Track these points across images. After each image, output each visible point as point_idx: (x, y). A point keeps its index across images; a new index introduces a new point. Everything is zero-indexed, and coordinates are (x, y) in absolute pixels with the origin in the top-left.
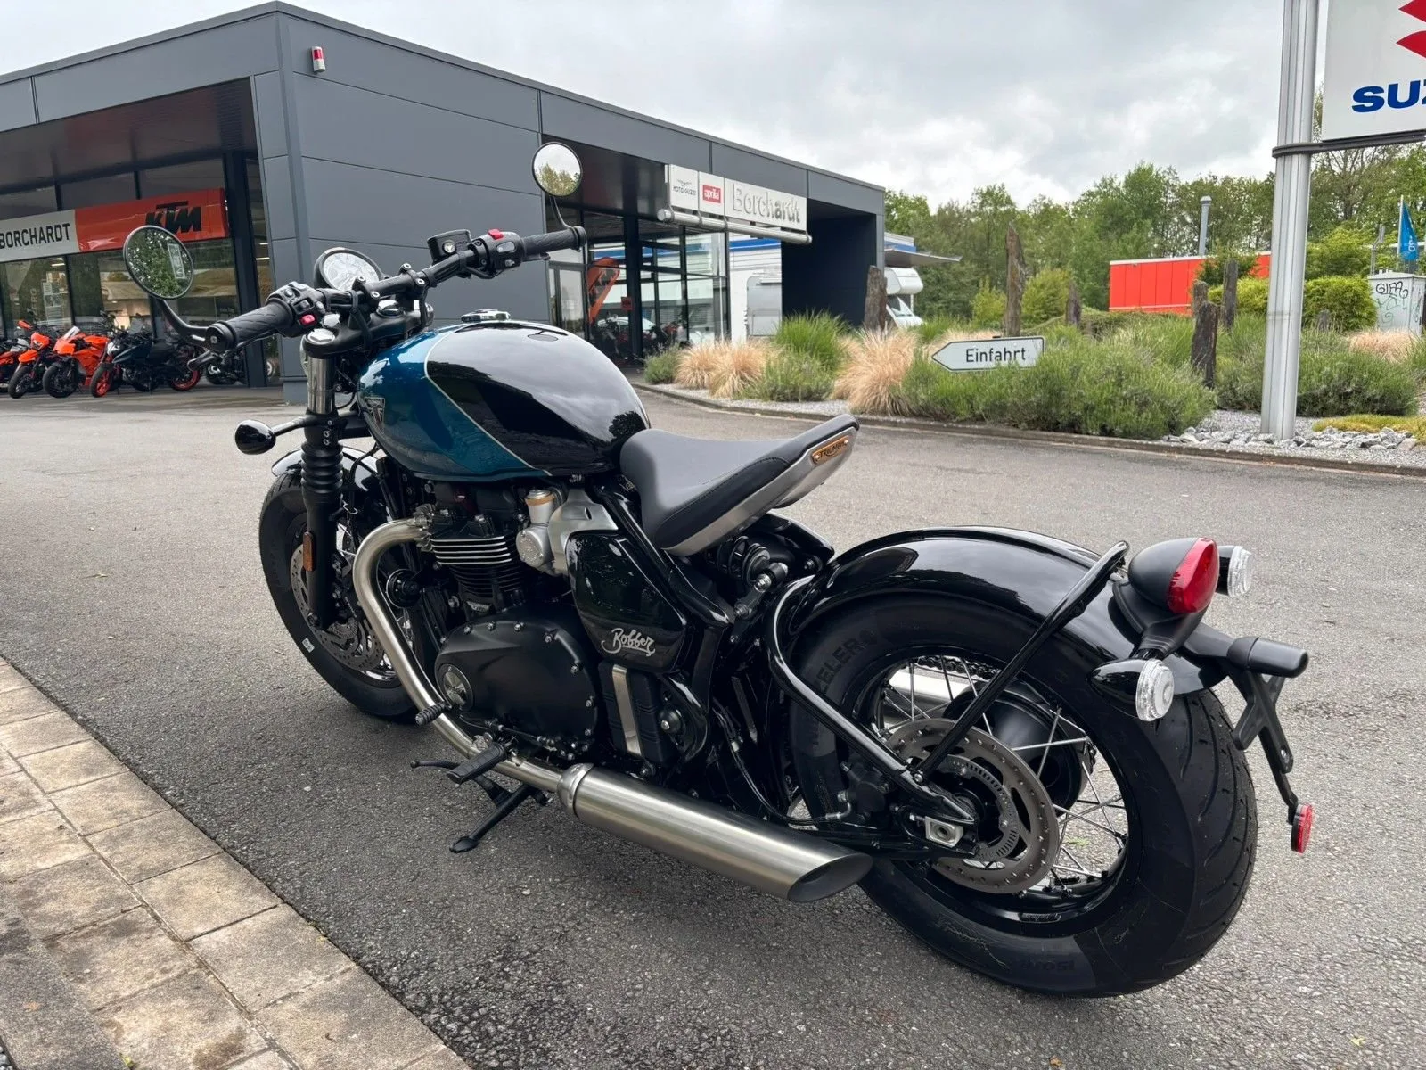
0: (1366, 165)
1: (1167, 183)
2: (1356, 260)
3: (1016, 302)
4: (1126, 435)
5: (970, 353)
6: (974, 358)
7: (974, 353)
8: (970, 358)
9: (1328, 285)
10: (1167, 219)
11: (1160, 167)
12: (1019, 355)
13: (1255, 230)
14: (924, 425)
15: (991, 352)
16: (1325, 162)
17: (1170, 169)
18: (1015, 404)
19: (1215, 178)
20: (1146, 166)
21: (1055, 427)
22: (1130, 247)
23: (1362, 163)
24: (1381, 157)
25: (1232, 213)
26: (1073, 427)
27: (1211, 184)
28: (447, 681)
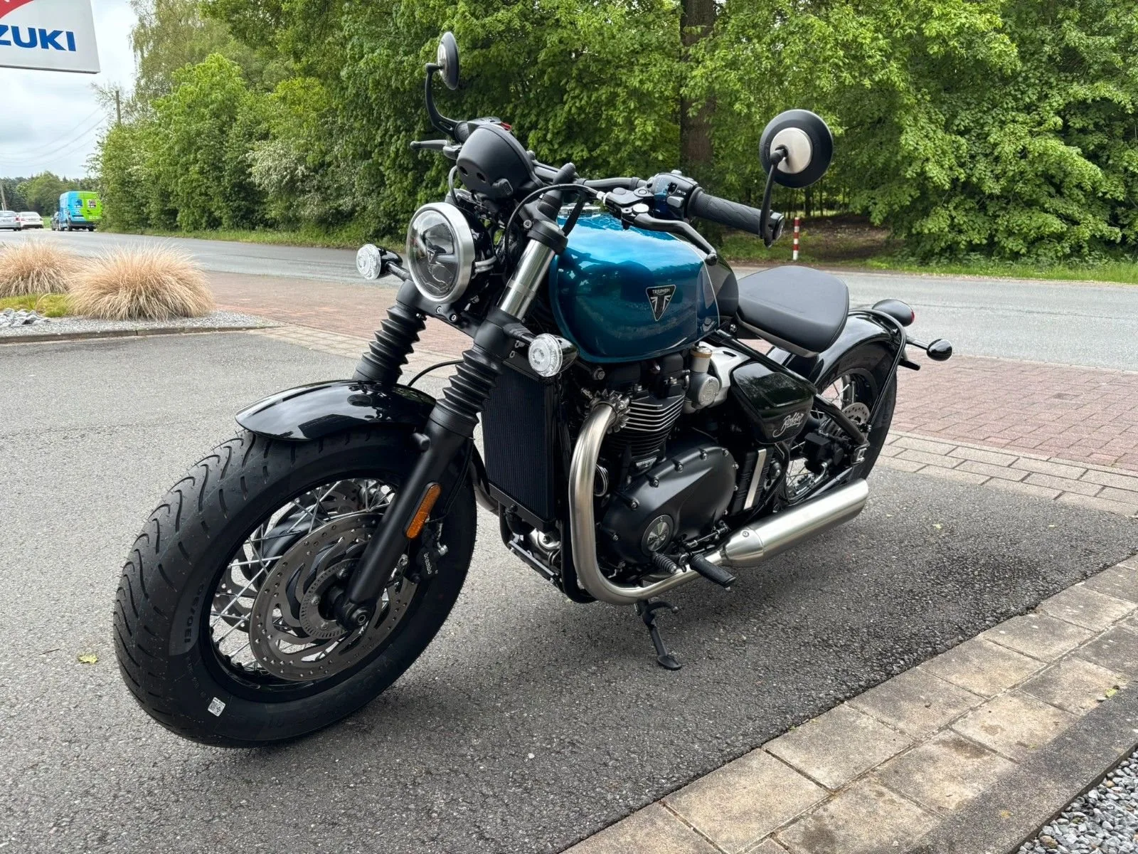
28: (652, 534)
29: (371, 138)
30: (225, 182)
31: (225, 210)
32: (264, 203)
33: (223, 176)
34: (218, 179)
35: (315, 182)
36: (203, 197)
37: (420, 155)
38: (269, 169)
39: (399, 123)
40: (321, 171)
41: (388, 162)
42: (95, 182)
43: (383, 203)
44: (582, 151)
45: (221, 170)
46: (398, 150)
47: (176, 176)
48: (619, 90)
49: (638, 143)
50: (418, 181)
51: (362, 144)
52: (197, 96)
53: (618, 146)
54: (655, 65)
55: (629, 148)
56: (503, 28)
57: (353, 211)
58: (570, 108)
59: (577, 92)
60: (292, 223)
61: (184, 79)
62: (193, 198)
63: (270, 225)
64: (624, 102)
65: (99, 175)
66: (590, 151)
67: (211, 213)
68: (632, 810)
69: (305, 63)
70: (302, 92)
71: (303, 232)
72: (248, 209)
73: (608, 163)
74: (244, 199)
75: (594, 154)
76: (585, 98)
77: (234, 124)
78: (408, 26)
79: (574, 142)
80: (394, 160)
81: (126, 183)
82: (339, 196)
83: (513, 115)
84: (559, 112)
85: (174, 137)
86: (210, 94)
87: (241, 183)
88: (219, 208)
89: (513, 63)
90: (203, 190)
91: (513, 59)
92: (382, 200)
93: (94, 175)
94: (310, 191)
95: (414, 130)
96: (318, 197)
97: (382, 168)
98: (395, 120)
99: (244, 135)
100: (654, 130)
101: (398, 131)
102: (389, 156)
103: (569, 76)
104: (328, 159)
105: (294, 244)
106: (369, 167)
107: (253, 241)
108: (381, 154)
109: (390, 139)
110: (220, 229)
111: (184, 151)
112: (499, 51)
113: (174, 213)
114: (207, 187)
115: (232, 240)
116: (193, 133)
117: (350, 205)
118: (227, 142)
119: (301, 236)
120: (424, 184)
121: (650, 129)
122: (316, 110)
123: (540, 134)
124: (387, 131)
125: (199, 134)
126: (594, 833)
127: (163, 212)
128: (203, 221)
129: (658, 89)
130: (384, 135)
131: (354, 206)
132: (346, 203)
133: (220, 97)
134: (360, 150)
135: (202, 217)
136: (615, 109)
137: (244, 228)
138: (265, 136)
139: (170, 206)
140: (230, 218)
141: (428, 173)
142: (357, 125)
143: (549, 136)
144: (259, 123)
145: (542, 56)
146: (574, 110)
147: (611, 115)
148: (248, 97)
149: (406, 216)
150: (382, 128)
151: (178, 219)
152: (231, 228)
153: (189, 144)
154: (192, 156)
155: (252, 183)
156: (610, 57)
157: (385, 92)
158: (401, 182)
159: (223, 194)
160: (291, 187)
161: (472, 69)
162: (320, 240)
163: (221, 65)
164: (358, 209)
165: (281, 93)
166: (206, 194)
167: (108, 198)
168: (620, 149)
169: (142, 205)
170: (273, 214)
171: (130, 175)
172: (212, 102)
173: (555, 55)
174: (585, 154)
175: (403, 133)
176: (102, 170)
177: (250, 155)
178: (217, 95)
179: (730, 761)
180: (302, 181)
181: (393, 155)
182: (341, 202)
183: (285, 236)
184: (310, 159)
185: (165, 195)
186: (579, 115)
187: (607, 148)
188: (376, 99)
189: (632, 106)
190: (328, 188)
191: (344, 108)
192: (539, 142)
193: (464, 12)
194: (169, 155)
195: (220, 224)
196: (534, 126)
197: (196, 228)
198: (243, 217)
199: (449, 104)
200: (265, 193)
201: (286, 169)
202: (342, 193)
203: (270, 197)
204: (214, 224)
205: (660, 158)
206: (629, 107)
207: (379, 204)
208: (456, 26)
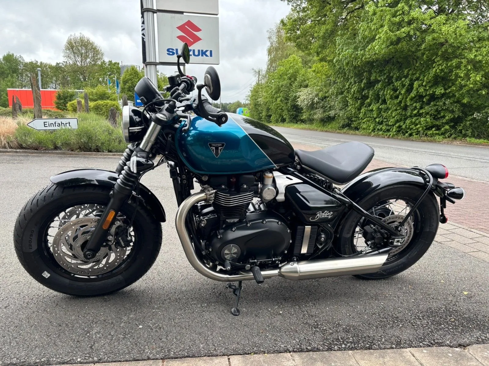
0: (88, 64)
1: (20, 61)
2: (107, 95)
3: (39, 104)
4: (116, 152)
5: (45, 123)
6: (48, 125)
7: (47, 123)
8: (46, 125)
9: (108, 103)
10: (21, 74)
11: (17, 55)
12: (68, 125)
13: (54, 82)
14: (32, 152)
15: (55, 123)
16: (75, 62)
17: (20, 56)
18: (74, 143)
19: (37, 62)
20: (11, 53)
21: (90, 150)
22: (9, 84)
23: (87, 64)
24: (92, 63)
25: (46, 75)
26: (97, 150)
27: (36, 64)
28: (226, 252)
29: (344, 86)
30: (289, 105)
31: (287, 116)
32: (302, 113)
33: (288, 102)
34: (287, 103)
35: (321, 104)
36: (281, 110)
37: (364, 93)
38: (305, 99)
39: (356, 79)
40: (324, 100)
41: (350, 96)
42: (247, 105)
43: (346, 114)
44: (441, 90)
45: (288, 100)
46: (355, 91)
47: (272, 102)
48: (463, 60)
49: (471, 86)
50: (362, 104)
51: (341, 89)
52: (284, 72)
53: (461, 87)
54: (485, 47)
55: (467, 88)
56: (405, 35)
57: (335, 117)
58: (436, 70)
59: (440, 62)
60: (311, 121)
61: (281, 65)
62: (277, 111)
63: (303, 121)
64: (465, 66)
65: (249, 102)
66: (445, 89)
67: (283, 117)
68: (149, 359)
69: (321, 57)
70: (321, 68)
71: (314, 125)
72: (296, 115)
73: (455, 96)
74: (295, 111)
75: (447, 91)
76: (445, 65)
77: (295, 82)
78: (363, 38)
79: (438, 86)
80: (353, 95)
81: (256, 105)
82: (330, 110)
83: (408, 74)
84: (431, 72)
85: (273, 87)
86: (289, 71)
87: (294, 105)
88: (286, 115)
89: (409, 50)
90: (281, 108)
91: (409, 49)
92: (346, 112)
93: (248, 102)
94: (319, 108)
95: (362, 82)
96: (322, 110)
97: (347, 98)
98: (355, 78)
99: (299, 86)
100: (481, 79)
101: (355, 83)
102: (351, 94)
103: (437, 55)
104: (327, 95)
105: (310, 129)
106: (342, 97)
107: (295, 128)
108: (348, 92)
109: (352, 86)
110: (285, 123)
111: (276, 93)
112: (402, 45)
113: (270, 116)
114: (282, 107)
115: (288, 127)
116: (280, 86)
117: (334, 113)
118: (292, 89)
119: (314, 126)
120: (365, 105)
121: (478, 79)
122: (325, 75)
123: (420, 82)
124: (351, 83)
125: (282, 86)
126: (127, 361)
127: (267, 116)
128: (280, 119)
129: (485, 59)
130: (349, 85)
131: (335, 114)
132: (332, 113)
133: (292, 72)
134: (340, 91)
135: (279, 118)
136: (460, 70)
137: (293, 123)
138: (306, 86)
139: (270, 113)
140: (289, 118)
141: (367, 101)
142: (339, 81)
143: (424, 84)
144: (305, 81)
145: (423, 46)
146: (438, 71)
147: (458, 73)
148: (302, 71)
149: (355, 119)
150: (349, 82)
151: (271, 118)
152: (288, 122)
153: (278, 90)
154: (279, 95)
155: (298, 105)
156: (459, 45)
157: (351, 67)
158: (355, 105)
159: (287, 109)
160: (312, 106)
161: (390, 55)
162: (320, 128)
163: (294, 59)
164: (336, 116)
165: (314, 69)
166: (282, 109)
167: (251, 110)
168: (462, 88)
169: (261, 113)
170: (304, 117)
171: (258, 102)
172: (289, 74)
173: (430, 46)
174: (443, 91)
175: (357, 84)
176: (250, 101)
177: (298, 94)
178: (291, 71)
179: (209, 356)
180: (317, 104)
181: (352, 93)
182: (330, 112)
183: (307, 126)
184: (320, 95)
185: (268, 109)
186: (441, 73)
187: (454, 88)
188: (347, 70)
189: (469, 68)
190: (326, 107)
191: (335, 74)
192: (419, 86)
193: (386, 31)
194: (271, 94)
195: (285, 121)
196: (417, 79)
197: (277, 122)
198: (294, 118)
199: (378, 70)
200: (302, 109)
201: (311, 99)
202: (332, 109)
203: (304, 110)
204: (283, 120)
205: (484, 93)
206: (467, 69)
207: (345, 114)
208: (383, 37)
